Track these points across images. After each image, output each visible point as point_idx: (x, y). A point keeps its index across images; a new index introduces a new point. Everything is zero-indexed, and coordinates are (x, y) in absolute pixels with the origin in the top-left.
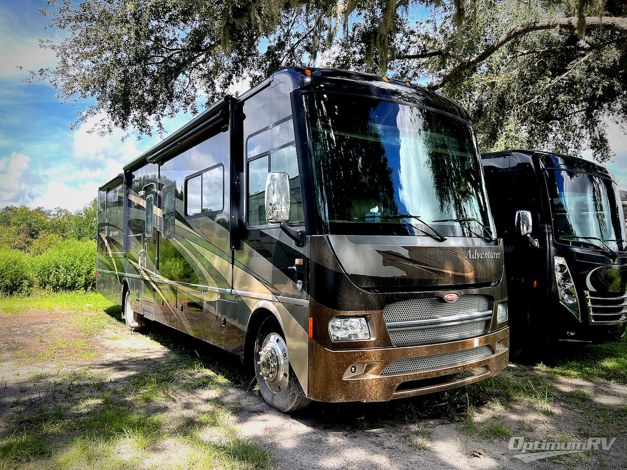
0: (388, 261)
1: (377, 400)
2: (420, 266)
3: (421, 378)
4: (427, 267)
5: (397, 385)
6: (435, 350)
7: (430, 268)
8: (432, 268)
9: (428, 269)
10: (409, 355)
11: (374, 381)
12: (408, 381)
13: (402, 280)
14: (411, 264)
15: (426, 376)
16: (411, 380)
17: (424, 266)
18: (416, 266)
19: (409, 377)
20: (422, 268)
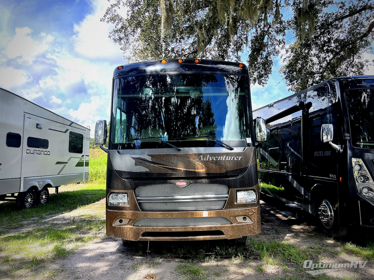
0: (138, 163)
1: (130, 239)
2: (158, 165)
3: (157, 231)
4: (164, 166)
5: (142, 233)
6: (167, 215)
7: (165, 166)
8: (168, 167)
9: (164, 167)
10: (149, 216)
11: (128, 229)
12: (148, 231)
13: (146, 174)
14: (152, 165)
15: (161, 230)
16: (150, 231)
17: (161, 166)
18: (155, 165)
19: (149, 229)
20: (160, 167)
